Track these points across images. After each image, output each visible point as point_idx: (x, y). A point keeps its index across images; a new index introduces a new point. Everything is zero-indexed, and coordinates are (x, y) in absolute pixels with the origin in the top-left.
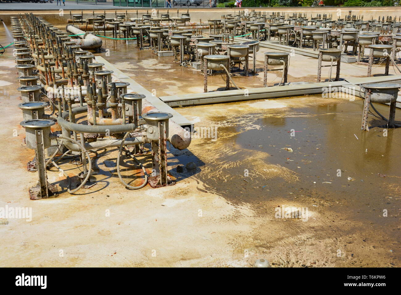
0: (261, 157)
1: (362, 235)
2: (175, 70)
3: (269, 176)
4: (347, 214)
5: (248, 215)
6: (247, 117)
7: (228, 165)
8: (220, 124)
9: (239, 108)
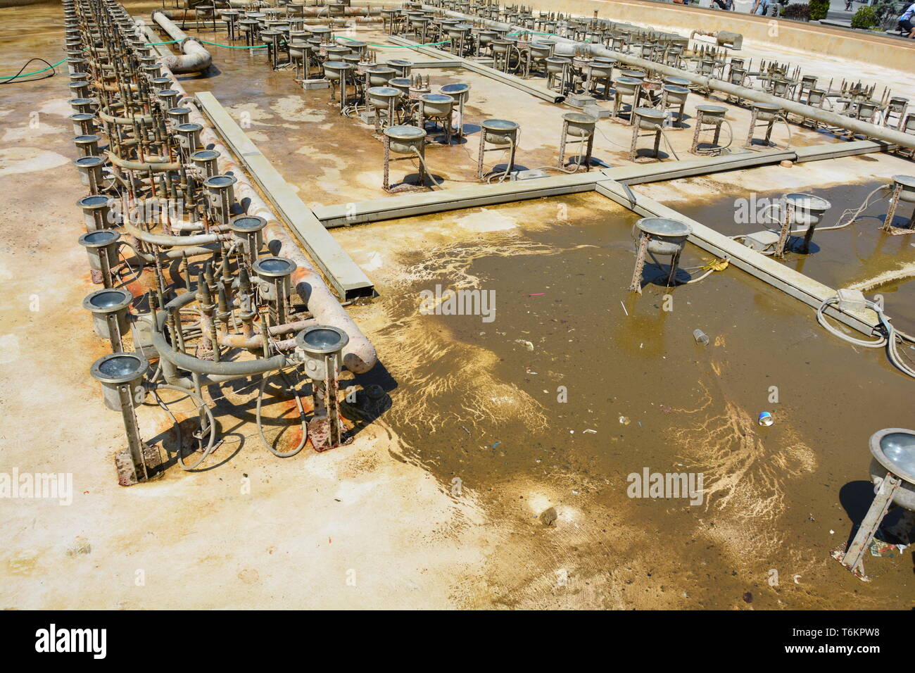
0: (485, 365)
1: (645, 561)
2: (332, 125)
3: (502, 417)
4: (623, 512)
5: (475, 522)
6: (457, 255)
7: (434, 386)
8: (415, 273)
9: (443, 229)
